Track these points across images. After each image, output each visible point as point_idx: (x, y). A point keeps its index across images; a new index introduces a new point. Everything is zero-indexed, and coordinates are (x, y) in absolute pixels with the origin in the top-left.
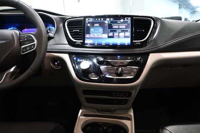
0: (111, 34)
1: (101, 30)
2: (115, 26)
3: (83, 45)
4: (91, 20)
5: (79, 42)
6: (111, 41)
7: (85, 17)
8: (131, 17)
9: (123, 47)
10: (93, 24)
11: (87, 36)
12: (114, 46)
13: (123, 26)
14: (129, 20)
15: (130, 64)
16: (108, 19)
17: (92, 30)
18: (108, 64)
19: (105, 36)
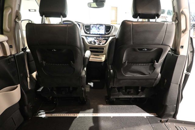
0: (99, 30)
1: (95, 29)
2: (100, 28)
3: (90, 34)
4: (92, 25)
5: (88, 33)
6: (99, 33)
7: (90, 25)
8: (105, 25)
9: (102, 35)
10: (93, 27)
11: (91, 31)
12: (100, 34)
13: (102, 28)
14: (104, 26)
15: (103, 40)
16: (98, 25)
17: (93, 29)
18: (97, 39)
19: (97, 31)
